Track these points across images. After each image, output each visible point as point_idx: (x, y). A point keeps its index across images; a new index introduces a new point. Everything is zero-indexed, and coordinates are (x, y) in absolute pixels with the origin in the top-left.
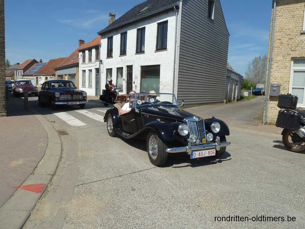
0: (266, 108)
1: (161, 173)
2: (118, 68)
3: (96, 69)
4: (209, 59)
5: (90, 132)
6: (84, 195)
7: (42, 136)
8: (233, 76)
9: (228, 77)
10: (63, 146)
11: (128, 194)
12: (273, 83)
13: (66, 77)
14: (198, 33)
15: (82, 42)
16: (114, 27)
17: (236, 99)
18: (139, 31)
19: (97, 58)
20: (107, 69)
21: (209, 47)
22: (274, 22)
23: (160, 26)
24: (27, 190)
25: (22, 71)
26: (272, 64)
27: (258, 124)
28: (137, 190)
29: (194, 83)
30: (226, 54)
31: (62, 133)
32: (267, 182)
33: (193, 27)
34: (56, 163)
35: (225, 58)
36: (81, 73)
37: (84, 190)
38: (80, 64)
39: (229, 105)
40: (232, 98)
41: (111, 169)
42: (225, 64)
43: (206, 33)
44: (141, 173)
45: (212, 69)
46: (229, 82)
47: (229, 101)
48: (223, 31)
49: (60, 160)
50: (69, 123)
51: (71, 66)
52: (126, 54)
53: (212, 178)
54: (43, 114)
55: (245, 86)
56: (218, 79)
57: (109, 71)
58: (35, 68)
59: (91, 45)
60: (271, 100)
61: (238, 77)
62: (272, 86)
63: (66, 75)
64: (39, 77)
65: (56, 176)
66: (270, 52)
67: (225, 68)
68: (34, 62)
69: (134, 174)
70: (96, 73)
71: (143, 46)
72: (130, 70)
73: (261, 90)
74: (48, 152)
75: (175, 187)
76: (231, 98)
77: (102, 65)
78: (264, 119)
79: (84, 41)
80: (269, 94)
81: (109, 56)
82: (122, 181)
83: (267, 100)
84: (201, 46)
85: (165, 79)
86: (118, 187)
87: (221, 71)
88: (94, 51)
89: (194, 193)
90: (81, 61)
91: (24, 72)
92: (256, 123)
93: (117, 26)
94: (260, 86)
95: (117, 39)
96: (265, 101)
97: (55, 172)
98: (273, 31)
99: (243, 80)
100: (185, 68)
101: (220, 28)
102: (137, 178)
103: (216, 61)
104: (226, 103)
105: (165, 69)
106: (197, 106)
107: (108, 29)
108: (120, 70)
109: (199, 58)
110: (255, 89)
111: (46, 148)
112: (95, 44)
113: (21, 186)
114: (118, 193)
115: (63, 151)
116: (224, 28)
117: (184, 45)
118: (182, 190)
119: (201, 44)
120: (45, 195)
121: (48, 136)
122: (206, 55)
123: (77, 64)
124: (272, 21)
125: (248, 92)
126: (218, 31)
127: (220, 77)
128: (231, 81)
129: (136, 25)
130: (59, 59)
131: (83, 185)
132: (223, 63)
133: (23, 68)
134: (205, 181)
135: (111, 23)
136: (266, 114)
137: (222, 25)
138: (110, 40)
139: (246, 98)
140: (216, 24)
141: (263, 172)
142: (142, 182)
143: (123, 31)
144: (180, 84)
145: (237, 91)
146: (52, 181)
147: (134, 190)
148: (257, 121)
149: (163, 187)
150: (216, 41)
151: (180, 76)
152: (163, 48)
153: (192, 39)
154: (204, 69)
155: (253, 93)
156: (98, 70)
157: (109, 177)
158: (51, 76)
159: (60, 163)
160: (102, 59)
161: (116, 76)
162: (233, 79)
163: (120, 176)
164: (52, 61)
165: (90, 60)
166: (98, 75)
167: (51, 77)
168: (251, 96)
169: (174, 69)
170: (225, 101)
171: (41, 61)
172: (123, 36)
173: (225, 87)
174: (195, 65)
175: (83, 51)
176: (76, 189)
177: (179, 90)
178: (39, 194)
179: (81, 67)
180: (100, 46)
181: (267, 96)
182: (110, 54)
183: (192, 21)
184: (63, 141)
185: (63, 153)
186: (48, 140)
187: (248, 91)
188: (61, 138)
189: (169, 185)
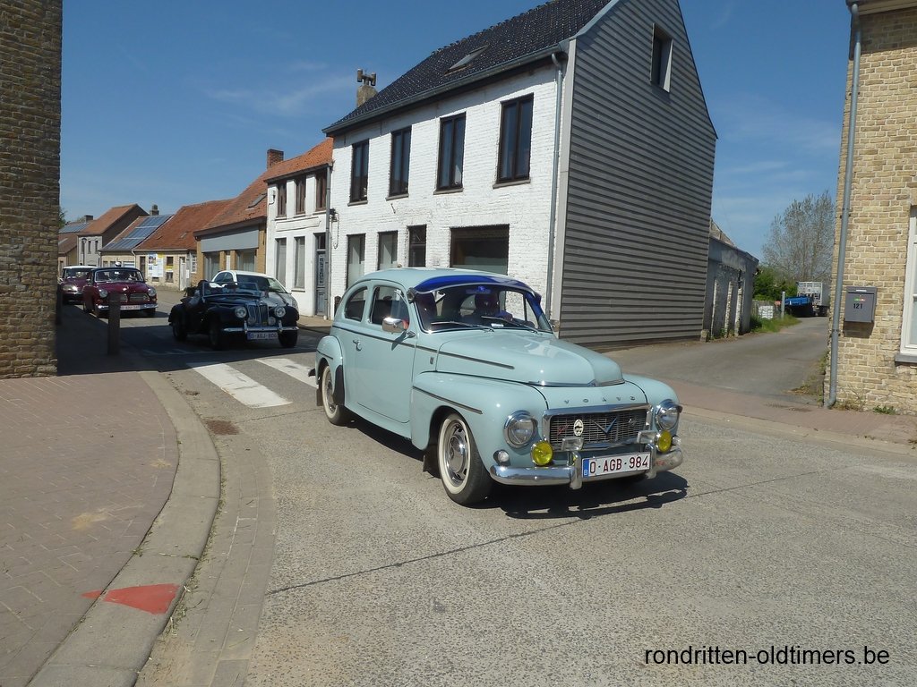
0: (834, 358)
1: (522, 557)
2: (381, 235)
3: (317, 235)
4: (655, 207)
5: (301, 424)
6: (291, 622)
7: (161, 435)
8: (727, 259)
9: (714, 262)
10: (225, 470)
11: (423, 622)
12: (855, 283)
13: (228, 257)
14: (624, 133)
15: (276, 155)
16: (374, 112)
17: (737, 329)
18: (448, 127)
19: (321, 202)
20: (350, 237)
21: (656, 173)
22: (854, 100)
23: (509, 110)
24: (123, 602)
25: (100, 239)
26: (852, 226)
27: (807, 406)
28: (450, 609)
29: (612, 279)
30: (706, 193)
31: (220, 428)
32: (849, 591)
33: (607, 112)
34: (207, 522)
35: (705, 205)
36: (271, 247)
37: (292, 608)
38: (269, 222)
39: (716, 347)
40: (726, 326)
41: (368, 543)
42: (704, 222)
43: (646, 132)
44: (460, 557)
45: (664, 237)
46: (715, 278)
47: (717, 334)
48: (698, 124)
49: (217, 512)
50: (240, 396)
51: (241, 225)
52: (407, 192)
53: (679, 578)
54: (161, 368)
55: (762, 286)
56: (683, 267)
57: (356, 242)
58: (138, 232)
59: (304, 166)
60: (849, 335)
61: (742, 260)
62: (852, 292)
63: (227, 252)
64: (147, 256)
65: (206, 563)
66: (845, 189)
67: (703, 233)
68: (136, 212)
69: (440, 558)
70: (317, 247)
71: (457, 168)
72: (417, 240)
73: (812, 299)
74: (180, 486)
75: (564, 602)
76: (722, 325)
77: (335, 224)
78: (827, 392)
79: (282, 153)
80: (842, 315)
81: (357, 197)
82: (403, 580)
83: (835, 333)
84: (632, 170)
85: (523, 267)
86: (393, 599)
87: (693, 243)
88: (311, 183)
89: (624, 622)
90: (272, 211)
91: (104, 243)
92: (801, 403)
93: (380, 110)
94: (810, 288)
95: (380, 148)
96: (831, 336)
97: (204, 549)
98: (852, 128)
99: (758, 270)
100: (585, 236)
101: (690, 116)
102: (450, 572)
103: (676, 214)
104: (708, 339)
105: (523, 237)
106: (620, 349)
107: (355, 120)
108: (388, 239)
109: (627, 206)
110: (795, 296)
111: (174, 473)
112: (314, 162)
113: (107, 591)
114: (392, 619)
115: (225, 483)
116: (700, 116)
117: (580, 168)
118: (589, 614)
119: (633, 163)
120: (177, 620)
121: (180, 436)
122: (646, 197)
123: (261, 221)
124: (849, 98)
125: (772, 307)
126: (681, 124)
127: (687, 261)
128: (722, 274)
129: (438, 108)
130: (209, 204)
131: (288, 593)
132: (699, 221)
133: (102, 229)
134: (655, 584)
135: (364, 101)
136: (834, 375)
137: (694, 105)
138: (359, 150)
139: (768, 326)
140: (675, 103)
141: (832, 560)
142: (464, 586)
143: (399, 124)
144: (568, 284)
145: (738, 304)
146: (197, 577)
147: (440, 609)
148: (805, 399)
149: (530, 601)
150: (676, 154)
151: (569, 259)
152: (519, 175)
153: (604, 150)
154: (641, 239)
155: (787, 307)
156: (322, 239)
157: (365, 568)
158: (183, 256)
159: (217, 522)
160: (334, 207)
161: (376, 257)
162: (728, 269)
163: (398, 565)
164: (186, 212)
165: (300, 208)
166: (324, 253)
167: (184, 258)
168: (782, 320)
169: (552, 238)
170: (703, 334)
171: (155, 212)
172: (399, 138)
173: (704, 293)
174: (615, 226)
175: (280, 183)
176: (269, 604)
177: (565, 299)
178: (161, 618)
179: (274, 229)
180: (331, 168)
181: (836, 322)
182: (358, 193)
183: (606, 95)
184: (222, 451)
185: (226, 489)
186: (179, 449)
187: (772, 304)
188: (217, 444)
189: (545, 596)
